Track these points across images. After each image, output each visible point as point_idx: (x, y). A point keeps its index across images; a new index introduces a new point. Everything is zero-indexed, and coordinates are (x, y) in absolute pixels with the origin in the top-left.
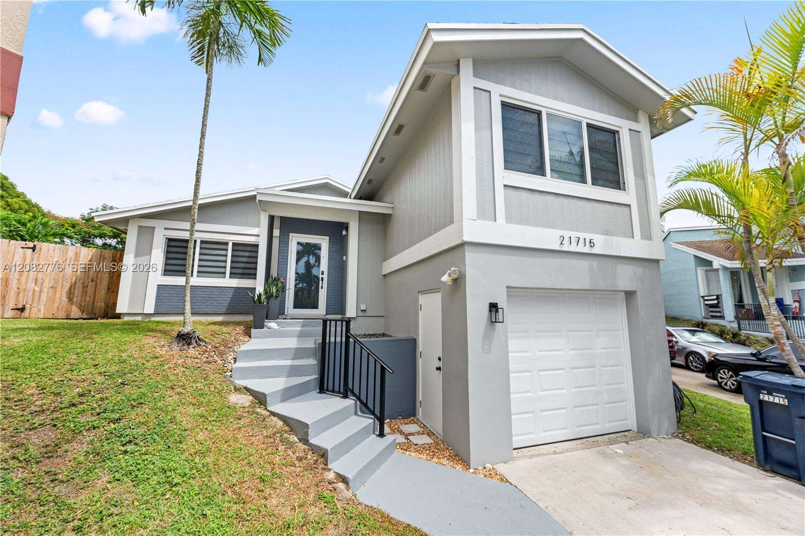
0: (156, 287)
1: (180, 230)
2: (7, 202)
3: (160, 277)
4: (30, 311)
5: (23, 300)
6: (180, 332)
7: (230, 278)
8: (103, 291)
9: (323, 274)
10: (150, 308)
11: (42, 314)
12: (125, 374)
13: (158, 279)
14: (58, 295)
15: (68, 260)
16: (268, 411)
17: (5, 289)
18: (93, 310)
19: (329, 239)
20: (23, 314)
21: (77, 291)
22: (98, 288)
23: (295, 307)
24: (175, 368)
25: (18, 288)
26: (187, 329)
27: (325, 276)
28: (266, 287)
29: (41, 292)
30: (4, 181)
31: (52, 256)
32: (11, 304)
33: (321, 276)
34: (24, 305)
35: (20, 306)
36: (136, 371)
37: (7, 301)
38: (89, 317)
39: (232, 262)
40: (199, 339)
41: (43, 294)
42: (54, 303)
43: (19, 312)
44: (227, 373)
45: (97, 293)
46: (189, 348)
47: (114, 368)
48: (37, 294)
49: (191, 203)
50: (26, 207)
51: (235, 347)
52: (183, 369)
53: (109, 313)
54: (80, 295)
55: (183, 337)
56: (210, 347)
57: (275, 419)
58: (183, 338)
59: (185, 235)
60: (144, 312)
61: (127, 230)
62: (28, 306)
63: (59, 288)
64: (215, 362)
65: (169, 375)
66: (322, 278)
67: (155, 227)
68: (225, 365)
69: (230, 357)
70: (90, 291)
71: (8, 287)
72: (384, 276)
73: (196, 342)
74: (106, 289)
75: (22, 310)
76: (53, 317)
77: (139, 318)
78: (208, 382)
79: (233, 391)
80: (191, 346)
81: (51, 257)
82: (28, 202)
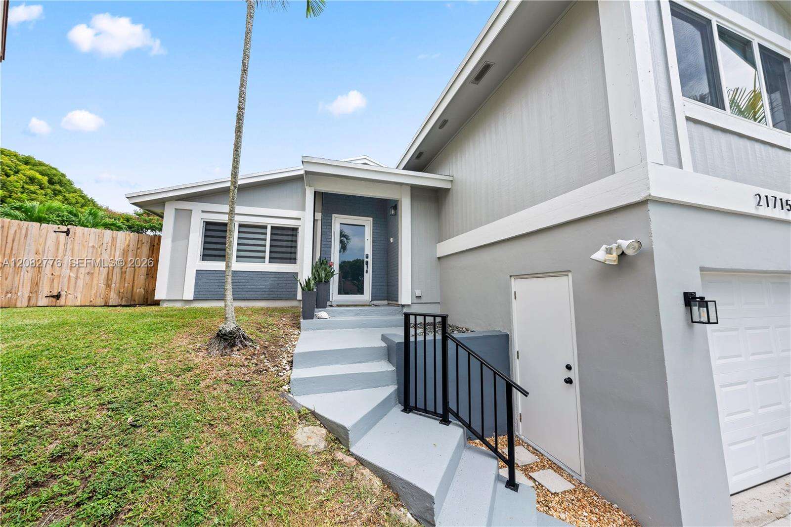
0: (195, 271)
1: (218, 212)
2: (65, 196)
3: (199, 262)
4: (66, 298)
5: (58, 287)
6: (220, 331)
7: (269, 262)
8: (142, 276)
9: (367, 257)
10: (189, 294)
11: (79, 302)
12: (139, 404)
13: (197, 264)
14: (95, 282)
15: (105, 245)
16: (352, 455)
17: (38, 276)
18: (132, 296)
19: (373, 221)
20: (58, 301)
21: (114, 276)
22: (136, 274)
23: (340, 293)
24: (215, 386)
25: (52, 275)
26: (230, 326)
27: (370, 260)
28: (314, 271)
29: (77, 278)
30: (62, 178)
31: (88, 240)
32: (45, 290)
33: (366, 260)
34: (59, 292)
35: (55, 294)
36: (158, 396)
37: (40, 288)
38: (129, 304)
39: (271, 246)
40: (244, 338)
41: (79, 280)
42: (91, 290)
43: (54, 300)
44: (284, 387)
45: (136, 279)
46: (232, 351)
47: (124, 393)
48: (73, 281)
49: (229, 184)
50: (81, 200)
51: (287, 346)
52: (226, 387)
53: (149, 299)
54: (118, 280)
55: (225, 337)
56: (258, 348)
57: (367, 472)
58: (225, 339)
59: (224, 218)
60: (184, 299)
61: (163, 213)
62: (63, 293)
63: (96, 275)
64: (266, 370)
65: (206, 400)
66: (367, 262)
67: (192, 210)
68: (280, 374)
69: (285, 362)
70: (129, 276)
71: (41, 273)
72: (439, 258)
73: (241, 342)
74: (145, 275)
75: (58, 297)
76: (91, 304)
77: (178, 305)
78: (261, 408)
79: (298, 421)
80: (235, 349)
81: (86, 241)
82: (84, 197)
